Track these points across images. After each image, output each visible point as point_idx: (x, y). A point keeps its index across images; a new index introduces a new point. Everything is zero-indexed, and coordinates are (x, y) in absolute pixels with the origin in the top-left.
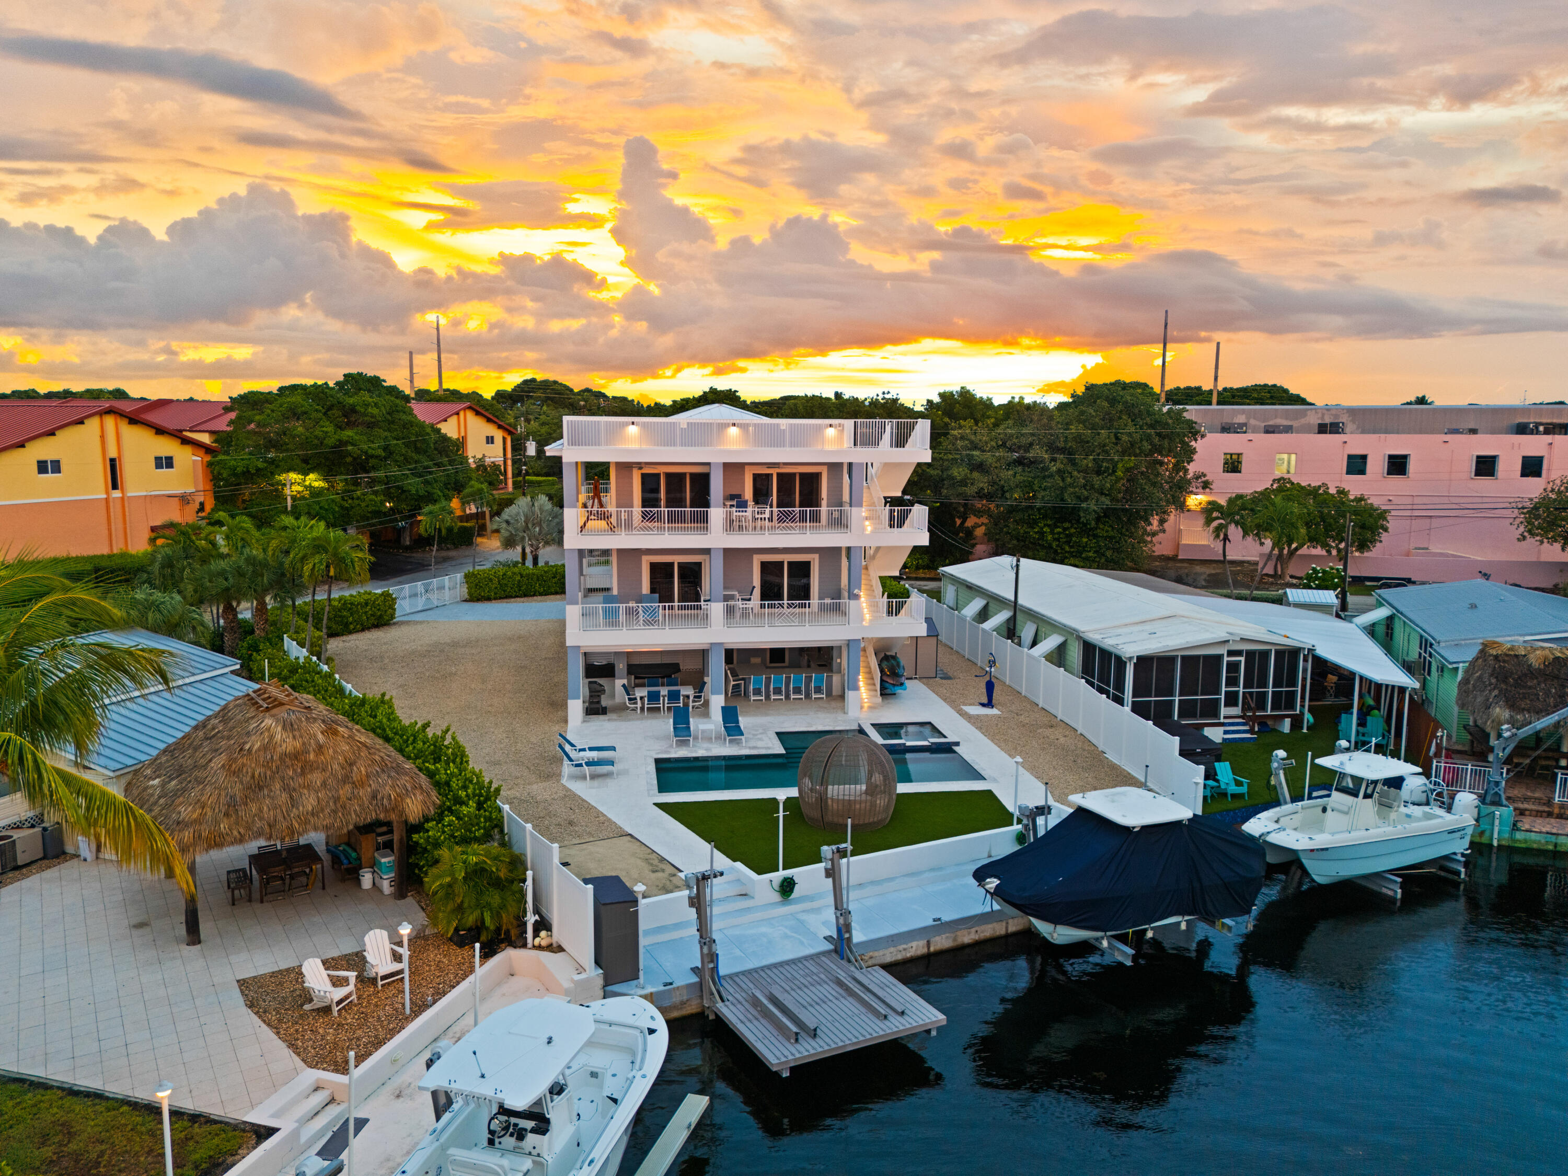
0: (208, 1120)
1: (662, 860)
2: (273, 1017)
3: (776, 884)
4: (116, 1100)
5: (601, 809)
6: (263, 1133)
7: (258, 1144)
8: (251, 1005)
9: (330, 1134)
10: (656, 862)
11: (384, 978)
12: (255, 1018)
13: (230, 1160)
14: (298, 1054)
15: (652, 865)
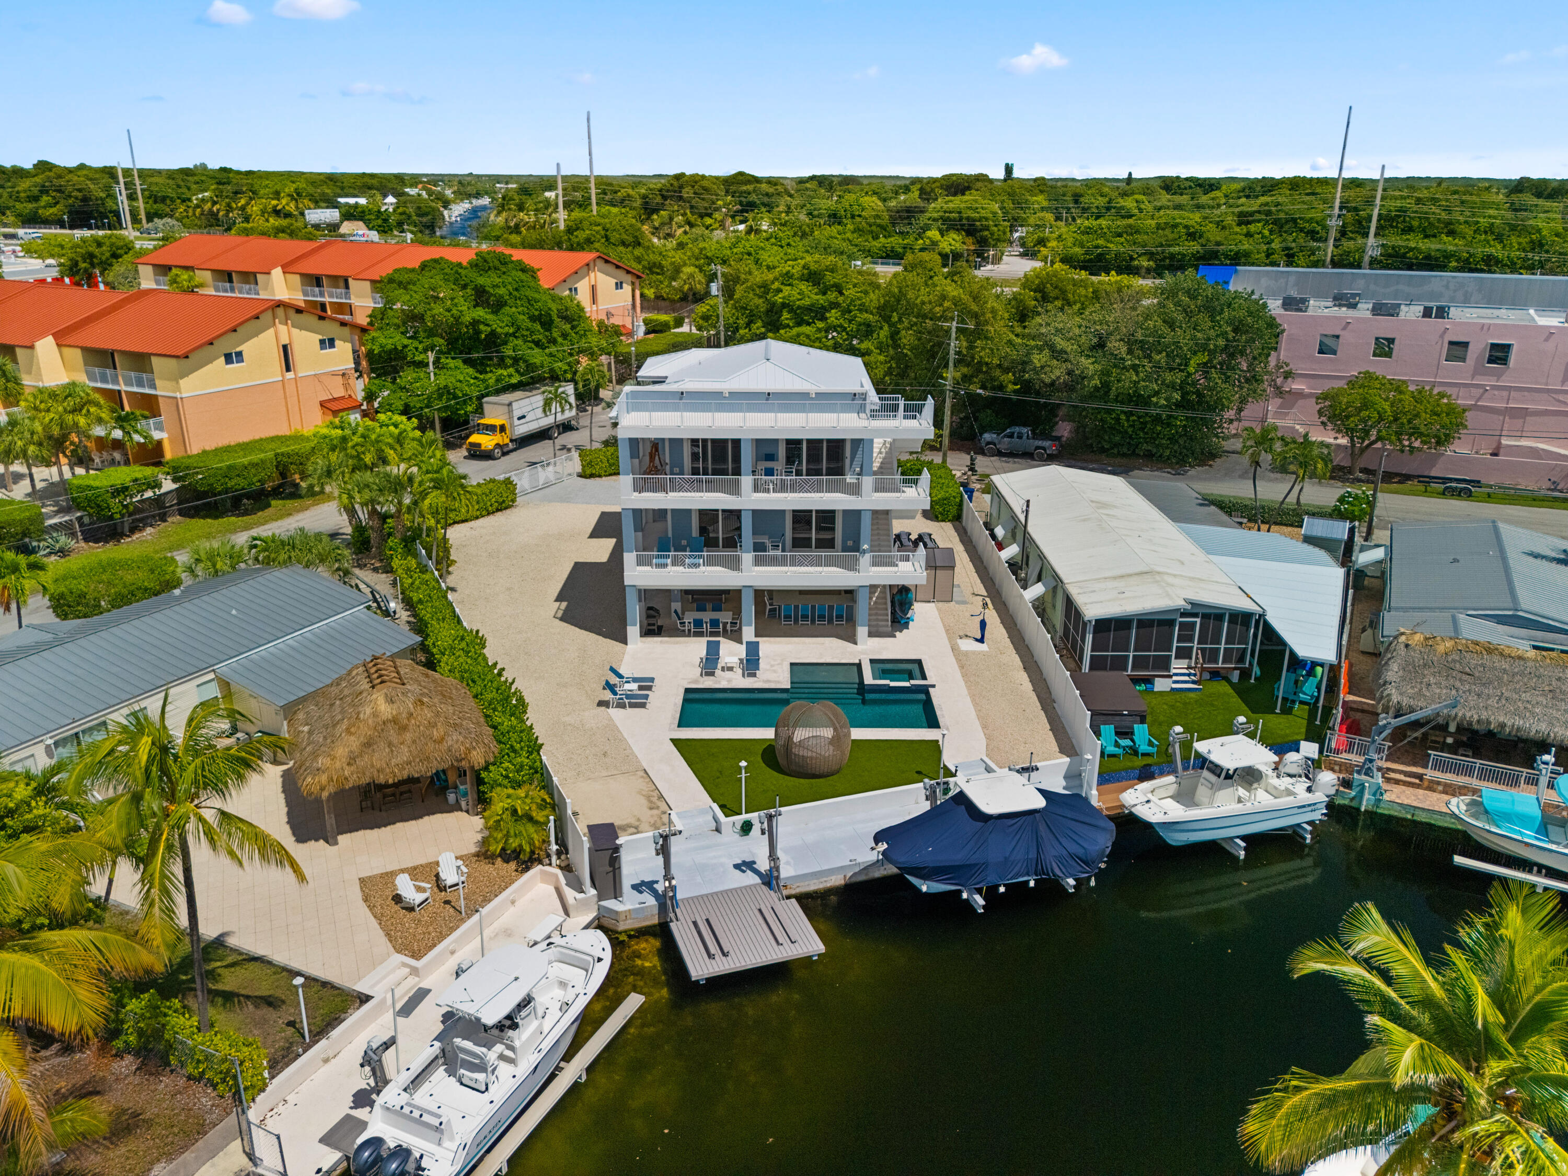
0: (333, 987)
1: (661, 797)
2: (378, 910)
3: (738, 826)
4: (280, 967)
5: (630, 741)
6: (364, 999)
7: (360, 1006)
8: (366, 900)
9: (406, 998)
10: (655, 799)
11: (450, 887)
12: (367, 910)
13: (343, 1016)
14: (391, 941)
15: (651, 802)
